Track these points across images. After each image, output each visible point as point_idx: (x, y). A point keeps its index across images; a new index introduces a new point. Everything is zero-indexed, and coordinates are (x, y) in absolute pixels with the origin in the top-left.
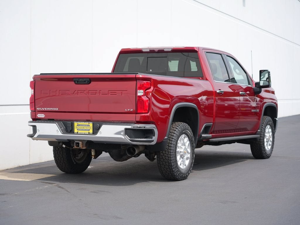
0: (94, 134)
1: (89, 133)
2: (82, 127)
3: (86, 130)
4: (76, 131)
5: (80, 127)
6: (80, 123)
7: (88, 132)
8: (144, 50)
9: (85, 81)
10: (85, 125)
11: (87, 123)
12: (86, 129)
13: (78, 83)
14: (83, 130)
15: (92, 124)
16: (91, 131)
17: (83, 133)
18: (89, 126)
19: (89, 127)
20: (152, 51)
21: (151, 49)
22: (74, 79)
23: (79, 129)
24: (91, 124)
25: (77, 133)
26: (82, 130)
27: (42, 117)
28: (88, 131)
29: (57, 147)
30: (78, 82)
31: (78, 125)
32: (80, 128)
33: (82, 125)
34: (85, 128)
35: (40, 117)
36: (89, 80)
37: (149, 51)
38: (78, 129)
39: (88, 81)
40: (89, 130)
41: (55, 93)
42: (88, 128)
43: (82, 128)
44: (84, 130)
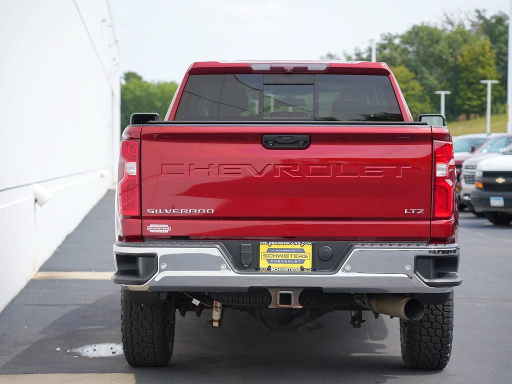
0: (315, 270)
1: (302, 269)
2: (281, 254)
3: (292, 262)
4: (263, 264)
5: (275, 254)
6: (275, 245)
7: (299, 266)
8: (254, 68)
9: (296, 142)
10: (291, 249)
11: (297, 246)
12: (294, 260)
13: (275, 146)
14: (284, 263)
15: (311, 247)
16: (308, 264)
17: (287, 270)
18: (302, 251)
19: (303, 254)
20: (277, 71)
21: (273, 65)
22: (264, 136)
23: (274, 260)
24: (308, 248)
25: (269, 268)
26: (282, 262)
27: (163, 231)
28: (298, 263)
29: (137, 304)
30: (275, 142)
31: (269, 250)
32: (275, 258)
33: (281, 250)
34: (290, 258)
35: (157, 231)
36: (308, 140)
37: (269, 69)
38: (269, 261)
39: (305, 142)
40: (302, 261)
41: (208, 170)
42: (299, 256)
43: (280, 258)
44: (287, 263)
